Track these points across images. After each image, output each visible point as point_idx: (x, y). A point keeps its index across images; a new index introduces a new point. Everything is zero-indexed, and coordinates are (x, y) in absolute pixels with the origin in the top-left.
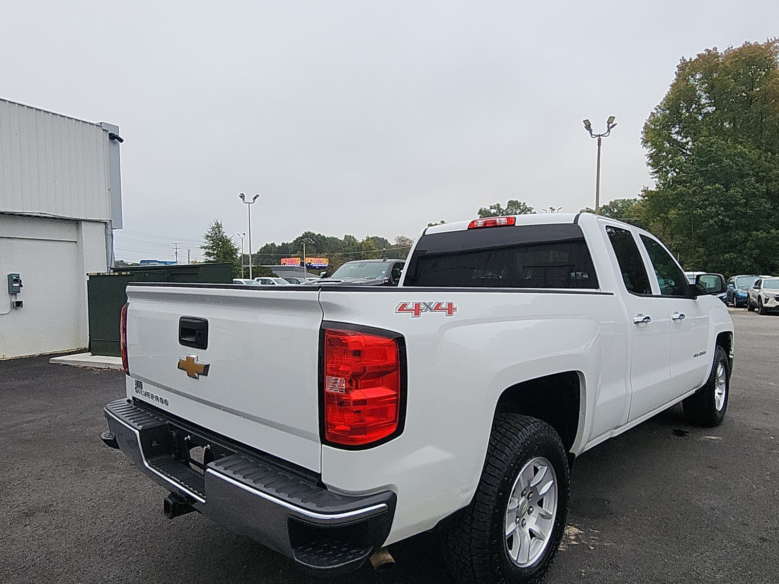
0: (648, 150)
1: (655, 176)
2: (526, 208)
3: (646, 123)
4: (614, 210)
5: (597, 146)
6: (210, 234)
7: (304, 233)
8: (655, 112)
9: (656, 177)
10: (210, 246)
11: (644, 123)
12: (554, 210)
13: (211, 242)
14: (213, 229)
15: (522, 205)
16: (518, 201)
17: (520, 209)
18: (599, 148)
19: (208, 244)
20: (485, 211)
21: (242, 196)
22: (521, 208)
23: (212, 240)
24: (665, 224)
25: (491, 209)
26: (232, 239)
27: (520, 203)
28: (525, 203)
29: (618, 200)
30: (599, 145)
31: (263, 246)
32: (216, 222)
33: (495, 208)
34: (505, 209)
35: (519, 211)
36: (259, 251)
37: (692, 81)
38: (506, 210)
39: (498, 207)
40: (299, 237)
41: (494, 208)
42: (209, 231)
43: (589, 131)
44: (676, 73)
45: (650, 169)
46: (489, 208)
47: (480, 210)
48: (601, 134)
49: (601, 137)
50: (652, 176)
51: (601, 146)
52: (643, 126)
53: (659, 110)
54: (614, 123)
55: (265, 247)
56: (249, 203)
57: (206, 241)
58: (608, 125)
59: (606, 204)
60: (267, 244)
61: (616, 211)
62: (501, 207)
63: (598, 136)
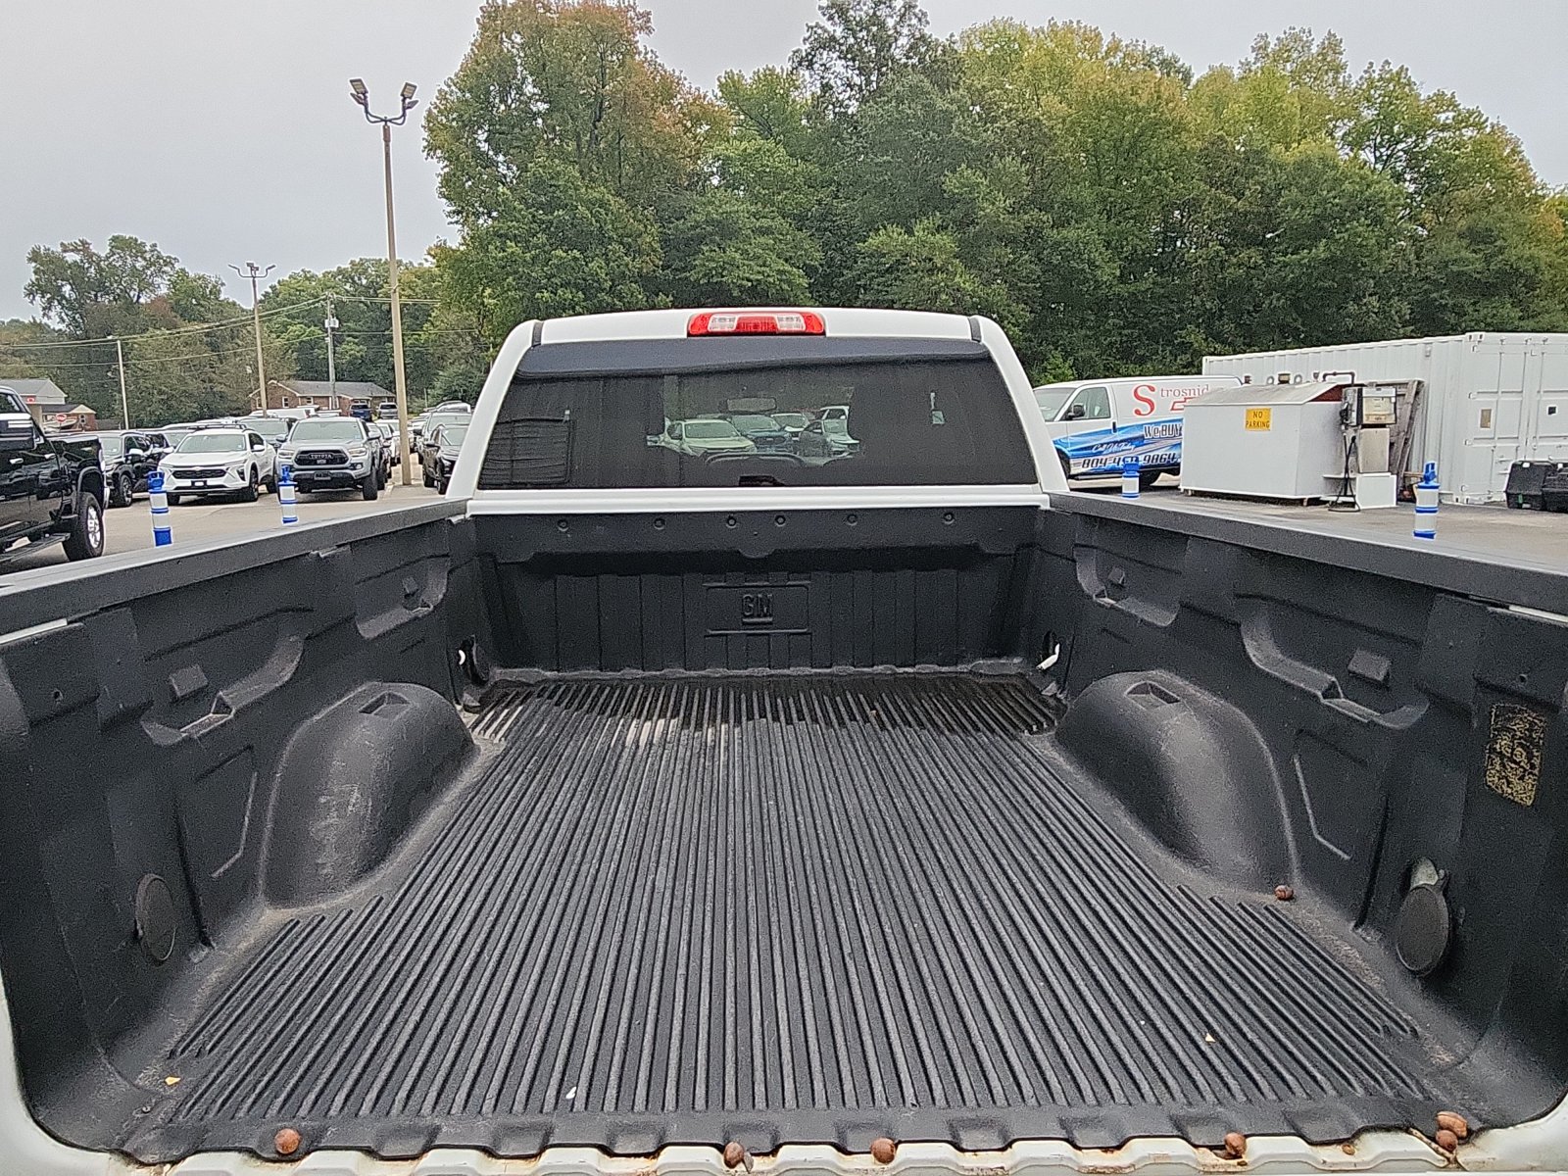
0: (441, 165)
1: (455, 219)
2: (158, 257)
3: (430, 111)
4: (360, 279)
5: (383, 143)
8: (446, 89)
9: (457, 222)
11: (427, 108)
12: (257, 269)
15: (148, 248)
16: (136, 240)
17: (145, 259)
18: (387, 146)
20: (47, 255)
22: (148, 256)
24: (481, 317)
25: (65, 251)
27: (143, 244)
28: (155, 245)
29: (367, 261)
30: (387, 139)
33: (75, 250)
34: (103, 255)
35: (144, 263)
37: (507, 45)
38: (108, 258)
39: (83, 247)
41: (72, 251)
43: (362, 107)
44: (478, 20)
45: (445, 206)
46: (60, 249)
47: (34, 251)
48: (389, 118)
49: (389, 124)
50: (449, 220)
51: (391, 144)
52: (425, 114)
53: (453, 88)
54: (413, 99)
58: (404, 101)
59: (343, 267)
61: (364, 282)
62: (93, 249)
63: (382, 120)
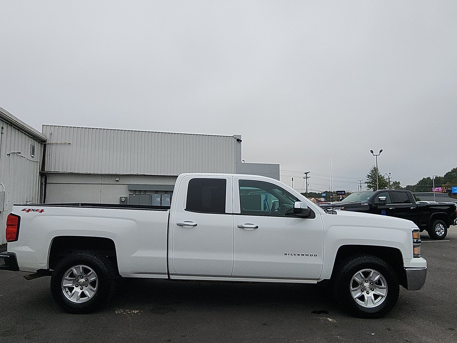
6: (370, 175)
7: (452, 169)
10: (370, 181)
13: (371, 179)
14: (372, 171)
19: (369, 181)
21: (372, 152)
23: (372, 178)
26: (384, 176)
31: (421, 180)
32: (374, 167)
36: (418, 183)
40: (449, 172)
42: (370, 173)
55: (422, 180)
56: (376, 155)
57: (368, 178)
60: (424, 178)
